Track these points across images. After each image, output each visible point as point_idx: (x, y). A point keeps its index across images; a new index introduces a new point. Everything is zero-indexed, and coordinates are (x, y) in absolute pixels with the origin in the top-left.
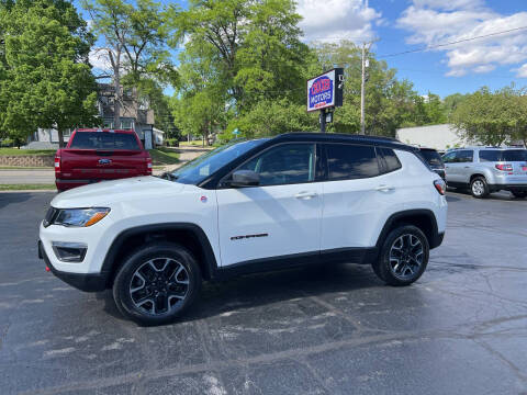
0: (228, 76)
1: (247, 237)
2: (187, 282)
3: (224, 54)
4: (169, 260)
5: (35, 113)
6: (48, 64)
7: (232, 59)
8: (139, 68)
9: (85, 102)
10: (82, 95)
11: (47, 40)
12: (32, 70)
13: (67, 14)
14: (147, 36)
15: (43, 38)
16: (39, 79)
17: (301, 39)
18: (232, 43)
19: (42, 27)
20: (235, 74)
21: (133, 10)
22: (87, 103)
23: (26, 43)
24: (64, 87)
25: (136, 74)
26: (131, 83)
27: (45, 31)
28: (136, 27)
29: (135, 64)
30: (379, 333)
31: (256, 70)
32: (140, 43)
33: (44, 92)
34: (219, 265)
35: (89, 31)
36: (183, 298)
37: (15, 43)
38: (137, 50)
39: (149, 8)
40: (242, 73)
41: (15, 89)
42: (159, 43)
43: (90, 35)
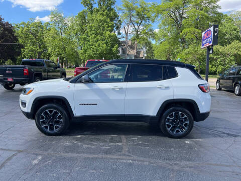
0: (179, 33)
1: (87, 104)
2: (62, 120)
3: (177, 23)
4: (54, 110)
5: (96, 54)
6: (102, 34)
7: (181, 25)
8: (139, 33)
9: (113, 49)
10: (113, 46)
11: (102, 25)
12: (95, 37)
13: (111, 13)
14: (143, 18)
15: (100, 24)
16: (98, 40)
17: (219, 11)
18: (181, 17)
19: (100, 20)
20: (181, 32)
21: (137, 8)
22: (114, 49)
23: (94, 26)
24: (106, 43)
25: (138, 36)
26: (135, 40)
27: (101, 21)
28: (138, 15)
29: (137, 31)
30: (128, 156)
31: (192, 29)
32: (140, 22)
33: (99, 46)
34: (75, 115)
35: (119, 19)
36: (60, 126)
37: (91, 27)
38: (139, 25)
39: (144, 6)
40: (185, 31)
41: (89, 45)
42: (148, 21)
43: (120, 21)
